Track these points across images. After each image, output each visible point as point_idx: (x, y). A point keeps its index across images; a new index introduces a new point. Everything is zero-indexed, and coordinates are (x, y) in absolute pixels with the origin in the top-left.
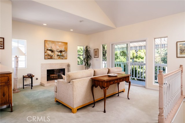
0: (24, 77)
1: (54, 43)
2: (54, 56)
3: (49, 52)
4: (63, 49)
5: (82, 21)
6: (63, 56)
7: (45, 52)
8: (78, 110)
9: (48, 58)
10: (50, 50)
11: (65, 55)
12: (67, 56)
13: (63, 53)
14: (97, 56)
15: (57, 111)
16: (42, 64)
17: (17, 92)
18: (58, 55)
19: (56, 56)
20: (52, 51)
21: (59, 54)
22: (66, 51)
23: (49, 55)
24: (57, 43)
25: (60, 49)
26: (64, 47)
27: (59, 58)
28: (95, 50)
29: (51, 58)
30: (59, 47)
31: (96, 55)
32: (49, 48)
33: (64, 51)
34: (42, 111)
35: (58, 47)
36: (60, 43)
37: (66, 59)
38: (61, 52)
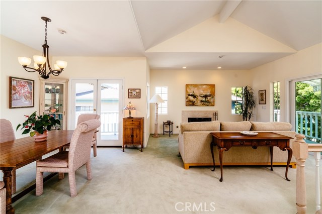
0: (164, 124)
1: (196, 87)
2: (197, 102)
3: (191, 98)
4: (208, 93)
5: (222, 56)
6: (208, 102)
7: (187, 98)
8: (191, 167)
9: (190, 105)
10: (192, 95)
11: (212, 100)
12: (214, 102)
13: (209, 98)
14: (264, 102)
15: (173, 162)
16: (182, 111)
17: (157, 137)
18: (202, 101)
19: (199, 102)
20: (194, 96)
21: (204, 99)
22: (212, 95)
23: (190, 101)
24: (200, 87)
25: (204, 94)
26: (209, 91)
27: (203, 105)
28: (261, 92)
29: (193, 104)
30: (204, 91)
31: (262, 100)
32: (191, 94)
33: (210, 96)
34: (161, 157)
35: (202, 91)
36: (204, 86)
37: (213, 105)
38: (206, 96)
